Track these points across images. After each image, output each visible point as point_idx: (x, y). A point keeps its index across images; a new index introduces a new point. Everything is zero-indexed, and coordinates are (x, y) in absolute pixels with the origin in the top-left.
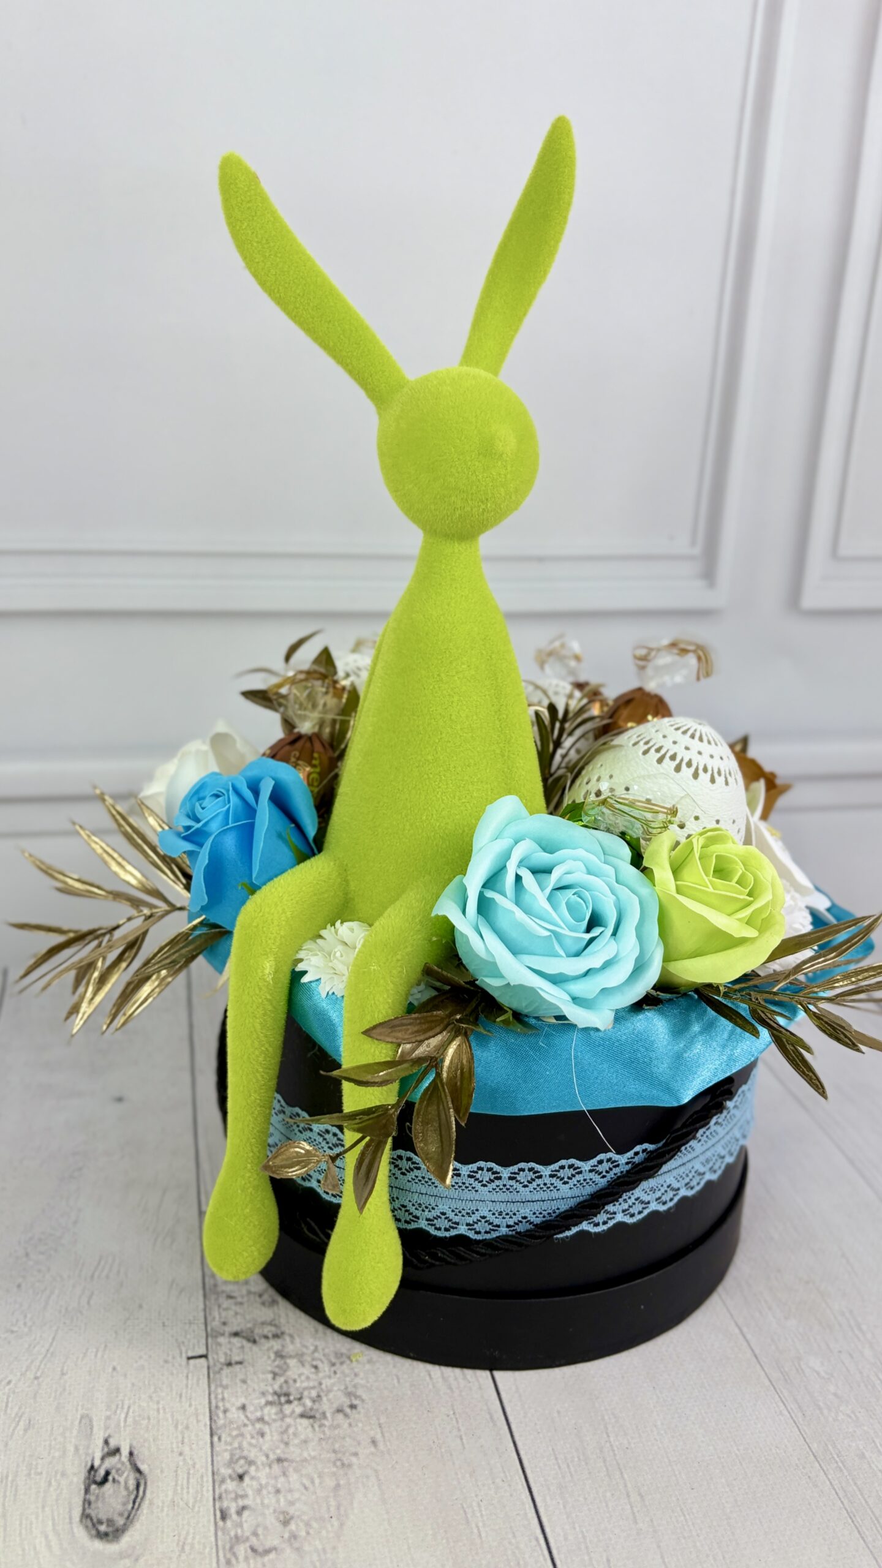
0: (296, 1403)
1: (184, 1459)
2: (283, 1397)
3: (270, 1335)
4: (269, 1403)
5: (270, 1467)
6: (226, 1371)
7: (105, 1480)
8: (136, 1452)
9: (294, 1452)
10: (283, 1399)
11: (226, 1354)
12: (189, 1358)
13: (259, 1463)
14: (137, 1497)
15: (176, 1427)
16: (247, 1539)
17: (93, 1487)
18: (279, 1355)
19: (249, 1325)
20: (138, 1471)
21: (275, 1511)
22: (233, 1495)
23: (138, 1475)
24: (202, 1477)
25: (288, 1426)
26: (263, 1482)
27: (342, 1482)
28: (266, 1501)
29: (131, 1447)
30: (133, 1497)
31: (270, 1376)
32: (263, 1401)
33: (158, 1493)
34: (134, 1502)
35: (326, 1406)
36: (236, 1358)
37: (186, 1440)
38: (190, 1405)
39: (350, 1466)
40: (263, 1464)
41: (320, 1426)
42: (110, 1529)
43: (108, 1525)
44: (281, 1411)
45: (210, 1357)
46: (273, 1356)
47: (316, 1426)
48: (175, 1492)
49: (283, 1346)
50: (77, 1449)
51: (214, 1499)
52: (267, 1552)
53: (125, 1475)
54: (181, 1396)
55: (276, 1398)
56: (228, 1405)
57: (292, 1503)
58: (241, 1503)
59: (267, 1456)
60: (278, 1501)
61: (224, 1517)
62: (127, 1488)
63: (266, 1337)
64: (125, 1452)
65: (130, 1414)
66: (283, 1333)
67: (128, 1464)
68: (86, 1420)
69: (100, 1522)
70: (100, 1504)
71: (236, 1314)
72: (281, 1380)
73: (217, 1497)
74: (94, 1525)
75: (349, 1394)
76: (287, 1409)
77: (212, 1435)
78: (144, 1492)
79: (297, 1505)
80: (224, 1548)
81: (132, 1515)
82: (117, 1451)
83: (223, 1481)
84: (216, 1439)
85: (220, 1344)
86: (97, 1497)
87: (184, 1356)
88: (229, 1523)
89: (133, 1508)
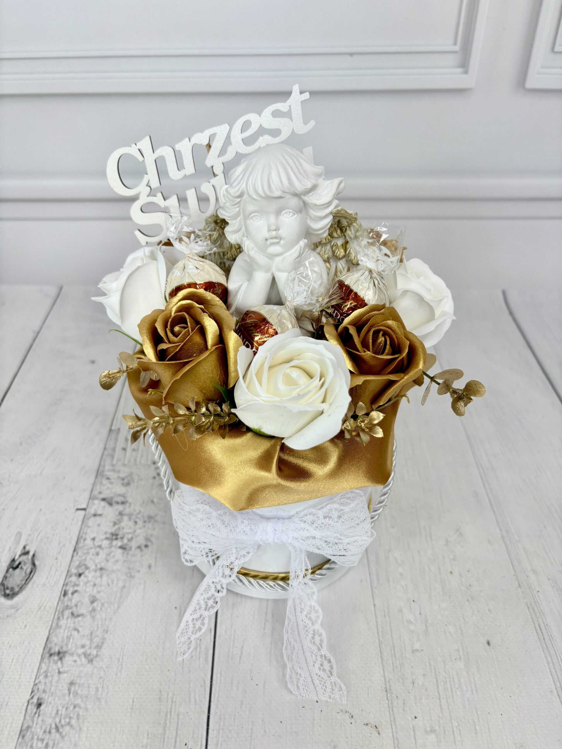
0: (119, 540)
1: (57, 563)
2: (115, 536)
3: (120, 502)
4: (107, 539)
5: (96, 571)
6: (93, 519)
7: (17, 567)
8: (36, 555)
9: (110, 566)
10: (114, 537)
11: (95, 510)
12: (78, 509)
13: (91, 569)
14: (28, 578)
15: (59, 544)
16: (71, 608)
17: (11, 570)
18: (121, 514)
19: (112, 495)
20: (34, 564)
21: (90, 595)
22: (73, 584)
23: (33, 567)
24: (62, 572)
25: (111, 552)
26: (90, 579)
27: (127, 585)
28: (88, 589)
29: (35, 552)
30: (27, 577)
31: (112, 524)
32: (104, 537)
33: (38, 578)
34: (26, 580)
35: (134, 544)
36: (99, 512)
37: (62, 552)
38: (70, 534)
39: (134, 577)
40: (93, 570)
41: (127, 554)
42: (11, 593)
43: (11, 591)
44: (111, 543)
45: (88, 510)
46: (117, 513)
47: (125, 555)
48: (47, 578)
49: (124, 509)
50: (10, 549)
51: (64, 585)
52: (78, 616)
53: (28, 565)
54: (66, 529)
55: (111, 536)
56: (87, 536)
57: (99, 592)
58: (76, 588)
59: (96, 566)
60: (93, 590)
61: (65, 594)
62: (26, 573)
63: (118, 503)
64: (31, 554)
65: (41, 535)
66: (127, 502)
67: (30, 560)
68: (19, 534)
69: (8, 588)
70: (11, 579)
71: (108, 488)
72: (117, 527)
73: (65, 583)
74: (4, 589)
75: (147, 539)
76: (115, 543)
77: (75, 550)
78: (33, 576)
79: (102, 594)
80: (59, 611)
81: (23, 587)
82: (27, 553)
83: (71, 576)
84: (75, 553)
85: (94, 504)
86: (11, 575)
87: (76, 508)
88: (66, 598)
89: (25, 583)
